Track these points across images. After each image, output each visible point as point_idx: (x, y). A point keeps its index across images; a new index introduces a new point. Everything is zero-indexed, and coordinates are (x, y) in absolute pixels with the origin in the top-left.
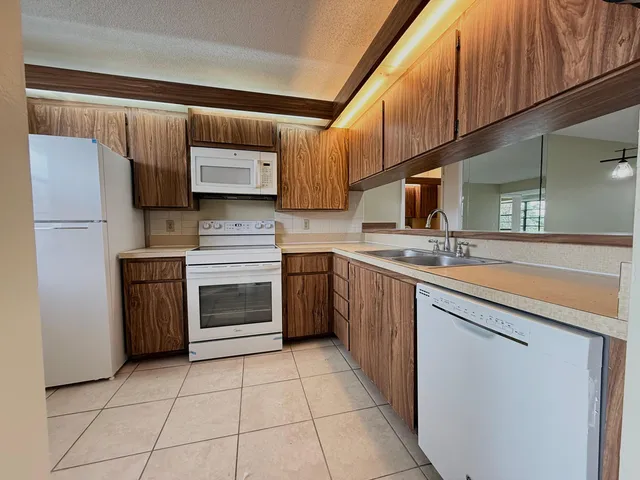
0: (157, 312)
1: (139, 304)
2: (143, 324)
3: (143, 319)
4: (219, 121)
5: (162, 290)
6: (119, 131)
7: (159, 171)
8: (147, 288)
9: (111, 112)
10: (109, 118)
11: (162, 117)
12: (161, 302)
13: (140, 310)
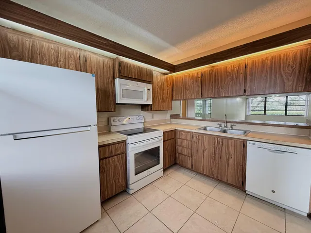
0: (113, 173)
1: (105, 171)
2: (107, 182)
3: (107, 179)
4: (132, 67)
5: (116, 160)
6: (76, 64)
7: (99, 91)
8: (109, 161)
9: (70, 50)
10: (69, 54)
11: (101, 59)
12: (115, 166)
13: (105, 175)
